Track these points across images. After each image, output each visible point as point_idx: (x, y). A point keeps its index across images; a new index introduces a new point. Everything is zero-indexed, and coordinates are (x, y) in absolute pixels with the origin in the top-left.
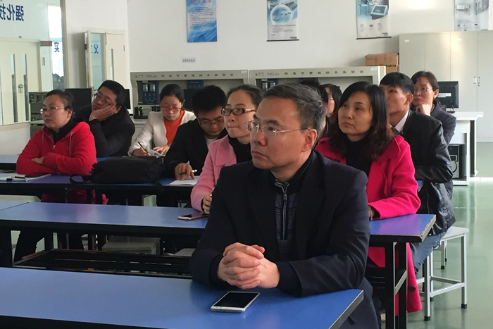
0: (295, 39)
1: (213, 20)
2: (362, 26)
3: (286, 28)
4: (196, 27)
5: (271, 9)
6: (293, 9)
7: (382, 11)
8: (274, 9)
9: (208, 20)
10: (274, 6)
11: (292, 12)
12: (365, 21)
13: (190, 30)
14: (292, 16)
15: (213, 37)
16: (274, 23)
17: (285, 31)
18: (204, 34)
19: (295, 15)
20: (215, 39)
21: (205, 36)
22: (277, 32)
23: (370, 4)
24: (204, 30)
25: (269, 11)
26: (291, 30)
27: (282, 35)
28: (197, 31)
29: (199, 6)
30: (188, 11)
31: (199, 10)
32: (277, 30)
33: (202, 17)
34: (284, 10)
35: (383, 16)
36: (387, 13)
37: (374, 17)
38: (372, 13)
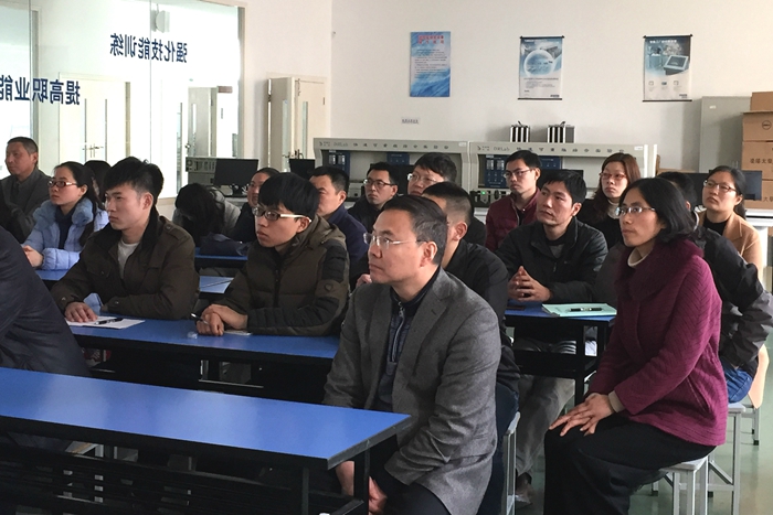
0: (556, 98)
1: (445, 68)
2: (651, 83)
3: (545, 82)
4: (422, 77)
5: (526, 56)
6: (556, 56)
7: (681, 65)
8: (529, 56)
9: (438, 68)
10: (529, 52)
11: (555, 61)
12: (656, 77)
13: (414, 80)
14: (553, 65)
15: (444, 90)
16: (528, 75)
17: (545, 86)
18: (433, 86)
19: (559, 65)
20: (447, 94)
21: (434, 89)
22: (532, 87)
23: (664, 53)
24: (432, 80)
25: (522, 58)
26: (551, 86)
27: (539, 92)
28: (423, 81)
29: (429, 47)
30: (412, 55)
31: (427, 53)
32: (532, 84)
33: (431, 63)
34: (544, 57)
35: (680, 71)
36: (687, 68)
37: (669, 72)
38: (666, 66)
